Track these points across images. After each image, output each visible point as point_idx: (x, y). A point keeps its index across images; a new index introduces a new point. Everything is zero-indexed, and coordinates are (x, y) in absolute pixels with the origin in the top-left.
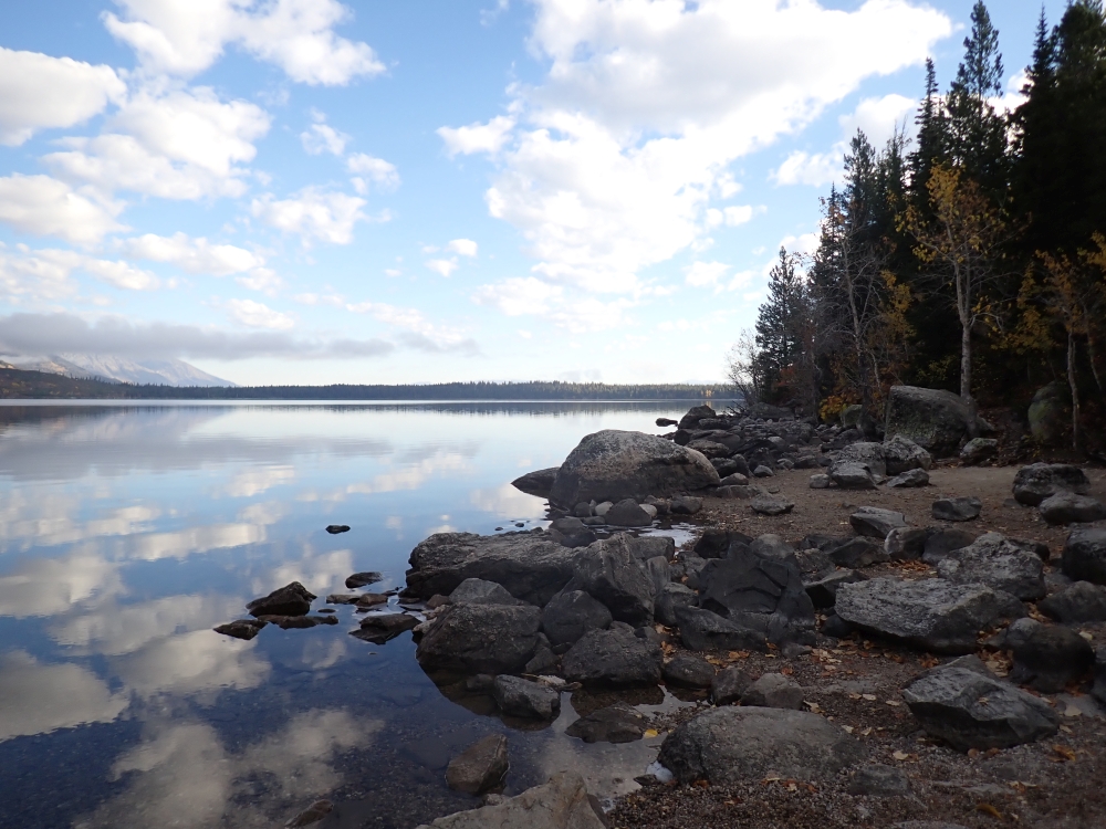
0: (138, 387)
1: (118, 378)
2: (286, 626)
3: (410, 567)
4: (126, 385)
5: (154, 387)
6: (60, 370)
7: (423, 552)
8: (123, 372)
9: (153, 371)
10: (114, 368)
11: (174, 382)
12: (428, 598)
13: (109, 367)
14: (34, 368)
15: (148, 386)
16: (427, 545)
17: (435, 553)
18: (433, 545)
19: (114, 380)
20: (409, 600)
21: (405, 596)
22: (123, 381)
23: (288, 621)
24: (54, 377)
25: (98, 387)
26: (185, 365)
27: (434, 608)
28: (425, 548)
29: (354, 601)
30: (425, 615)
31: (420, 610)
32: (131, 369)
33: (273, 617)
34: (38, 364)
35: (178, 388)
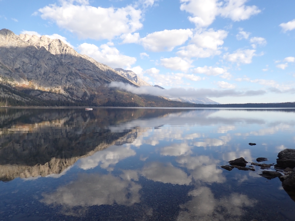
0: (197, 104)
1: (192, 102)
2: (240, 169)
3: (278, 158)
4: (194, 104)
5: (200, 104)
6: (180, 101)
7: (283, 154)
8: (193, 101)
9: (200, 100)
10: (191, 100)
11: (205, 103)
12: (285, 168)
13: (190, 100)
14: (175, 100)
15: (199, 104)
16: (284, 152)
17: (287, 155)
18: (286, 152)
19: (192, 103)
20: (278, 168)
21: (276, 166)
22: (193, 103)
23: (240, 168)
24: (179, 102)
25: (188, 104)
26: (208, 99)
27: (287, 172)
28: (283, 153)
29: (259, 165)
30: (284, 173)
31: (282, 172)
32: (195, 100)
33: (236, 166)
34: (176, 99)
35: (206, 105)
